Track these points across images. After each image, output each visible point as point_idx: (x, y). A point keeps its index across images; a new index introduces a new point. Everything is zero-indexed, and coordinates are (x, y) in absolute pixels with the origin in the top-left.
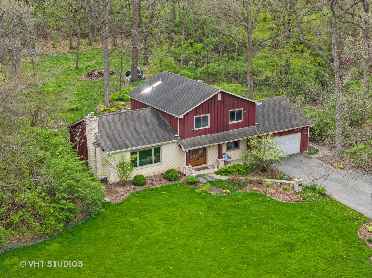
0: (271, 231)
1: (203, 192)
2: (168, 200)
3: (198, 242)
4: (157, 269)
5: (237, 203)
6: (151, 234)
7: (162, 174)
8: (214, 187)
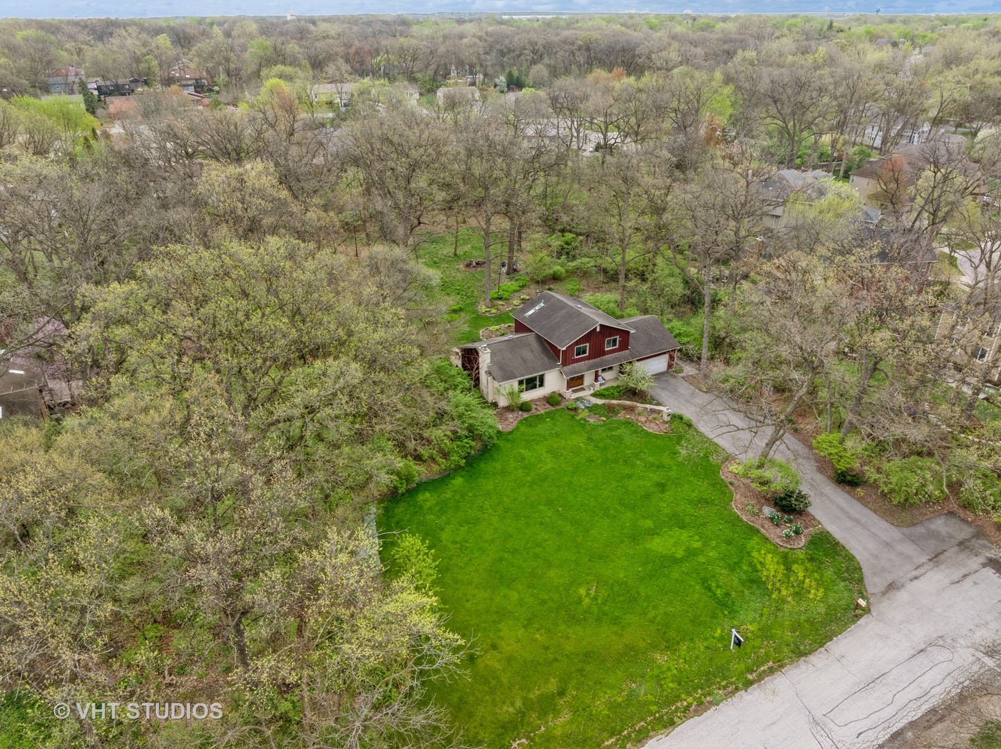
0: (644, 469)
1: (582, 419)
2: (552, 429)
3: (581, 479)
4: (548, 509)
5: (613, 433)
6: (540, 468)
7: (545, 397)
8: (591, 413)
